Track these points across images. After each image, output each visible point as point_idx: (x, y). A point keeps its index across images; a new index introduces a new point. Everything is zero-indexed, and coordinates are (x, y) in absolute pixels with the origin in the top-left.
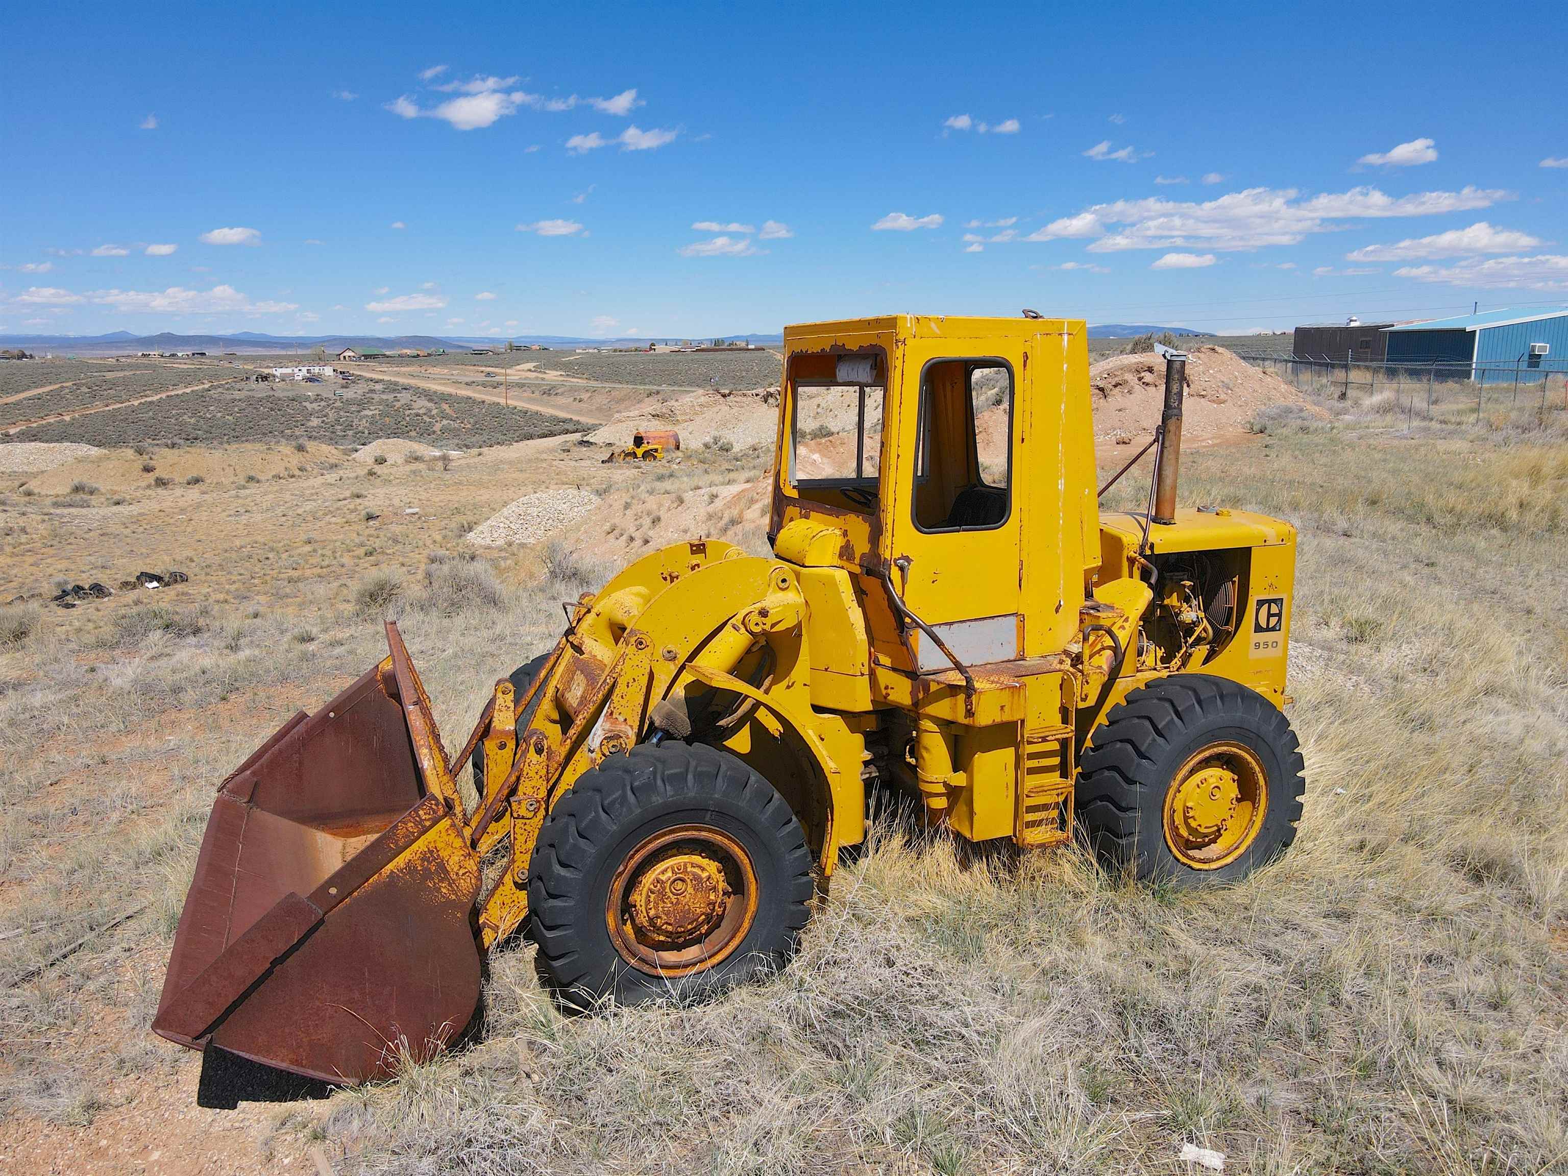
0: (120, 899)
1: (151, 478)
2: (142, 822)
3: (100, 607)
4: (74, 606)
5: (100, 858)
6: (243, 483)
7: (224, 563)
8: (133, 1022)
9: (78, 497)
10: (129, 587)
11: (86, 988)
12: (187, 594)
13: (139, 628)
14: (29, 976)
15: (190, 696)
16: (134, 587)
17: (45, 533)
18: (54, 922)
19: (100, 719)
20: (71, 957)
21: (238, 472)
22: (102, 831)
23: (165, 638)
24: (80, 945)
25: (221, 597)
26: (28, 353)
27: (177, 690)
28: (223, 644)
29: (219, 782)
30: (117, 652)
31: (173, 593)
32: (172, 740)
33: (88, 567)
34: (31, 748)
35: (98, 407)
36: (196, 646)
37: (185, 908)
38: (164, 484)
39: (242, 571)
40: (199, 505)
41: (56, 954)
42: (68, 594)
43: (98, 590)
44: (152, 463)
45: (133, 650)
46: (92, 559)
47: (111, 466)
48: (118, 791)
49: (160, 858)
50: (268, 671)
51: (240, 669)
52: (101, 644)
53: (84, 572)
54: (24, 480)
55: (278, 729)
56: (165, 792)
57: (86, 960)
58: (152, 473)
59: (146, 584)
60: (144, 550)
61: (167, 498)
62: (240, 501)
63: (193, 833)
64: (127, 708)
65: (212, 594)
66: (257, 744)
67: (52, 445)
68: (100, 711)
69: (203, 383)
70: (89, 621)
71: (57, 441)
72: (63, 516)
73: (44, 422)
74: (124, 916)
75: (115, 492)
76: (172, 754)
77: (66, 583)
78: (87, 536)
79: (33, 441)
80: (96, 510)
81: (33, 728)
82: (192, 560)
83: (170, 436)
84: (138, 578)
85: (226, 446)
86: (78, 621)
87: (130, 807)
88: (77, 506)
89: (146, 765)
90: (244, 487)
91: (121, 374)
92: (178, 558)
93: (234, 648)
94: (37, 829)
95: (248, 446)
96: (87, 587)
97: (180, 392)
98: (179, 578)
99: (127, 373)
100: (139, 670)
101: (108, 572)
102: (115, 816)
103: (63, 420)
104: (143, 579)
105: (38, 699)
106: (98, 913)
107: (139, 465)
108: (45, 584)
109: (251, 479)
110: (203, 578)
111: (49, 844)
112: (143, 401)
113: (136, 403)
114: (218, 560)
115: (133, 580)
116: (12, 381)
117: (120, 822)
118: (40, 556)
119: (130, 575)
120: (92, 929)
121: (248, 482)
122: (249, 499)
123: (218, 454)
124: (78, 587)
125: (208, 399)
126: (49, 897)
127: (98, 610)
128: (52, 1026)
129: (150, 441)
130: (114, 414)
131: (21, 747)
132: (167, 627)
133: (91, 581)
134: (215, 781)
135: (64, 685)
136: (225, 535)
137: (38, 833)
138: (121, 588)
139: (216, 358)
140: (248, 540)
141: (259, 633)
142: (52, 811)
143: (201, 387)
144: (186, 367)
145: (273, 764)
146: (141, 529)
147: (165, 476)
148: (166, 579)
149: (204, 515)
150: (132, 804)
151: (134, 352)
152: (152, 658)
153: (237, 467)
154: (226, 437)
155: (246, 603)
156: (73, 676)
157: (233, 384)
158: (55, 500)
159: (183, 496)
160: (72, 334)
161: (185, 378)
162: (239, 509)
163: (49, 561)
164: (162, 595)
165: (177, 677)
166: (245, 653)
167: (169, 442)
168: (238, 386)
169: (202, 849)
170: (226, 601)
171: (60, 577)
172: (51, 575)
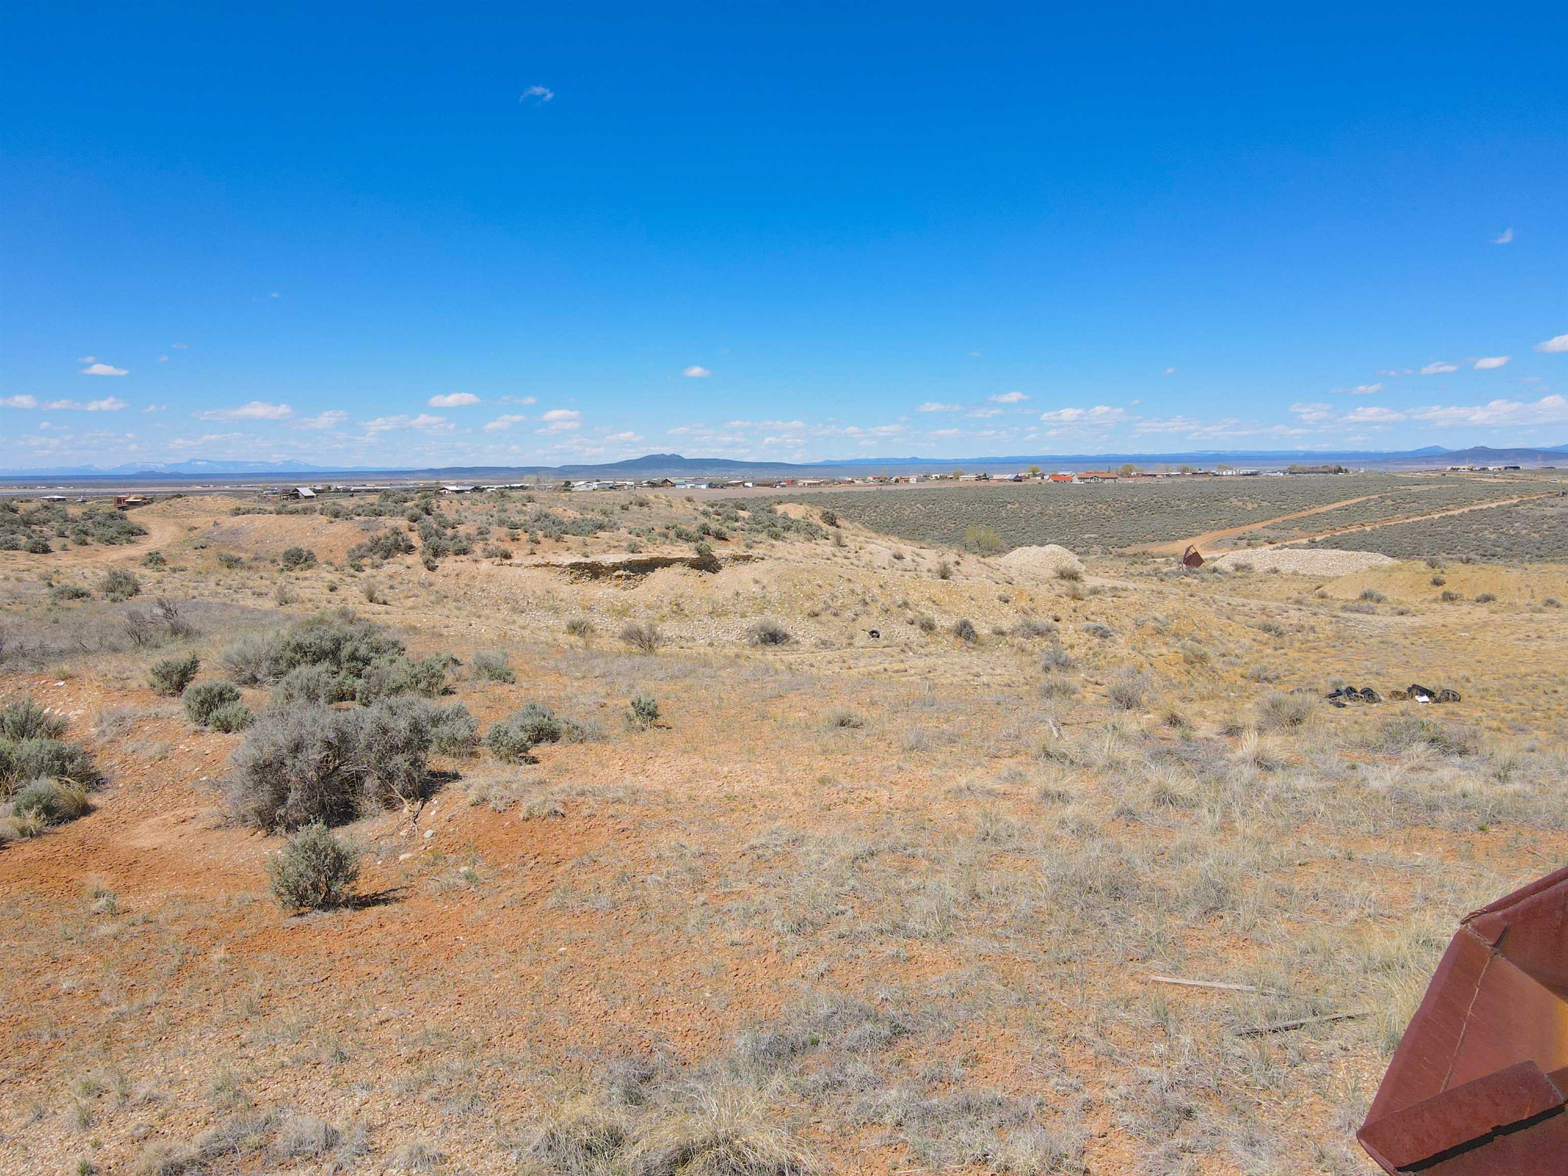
0: (1345, 996)
1: (1439, 591)
2: (1376, 928)
3: (1368, 711)
4: (1344, 706)
5: (1332, 949)
6: (1540, 606)
7: (1503, 689)
8: (1338, 1122)
9: (1365, 604)
10: (1399, 697)
11: (1299, 1068)
12: (1457, 714)
13: (1404, 736)
14: (1254, 1033)
15: (1446, 816)
16: (1404, 698)
17: (1330, 634)
18: (1283, 993)
19: (1353, 815)
20: (1293, 1033)
21: (1535, 594)
22: (1337, 924)
23: (1429, 752)
24: (1302, 1025)
25: (1495, 724)
26: (1343, 468)
27: (1432, 807)
28: (1491, 772)
29: (1464, 915)
30: (1379, 755)
31: (1442, 710)
32: (1420, 857)
33: (1363, 672)
34: (1287, 826)
35: (1399, 520)
36: (1460, 767)
37: (1408, 1032)
38: (1452, 599)
39: (1523, 701)
40: (1486, 624)
41: (1280, 1024)
42: (1341, 694)
43: (1369, 694)
44: (1443, 577)
45: (1394, 757)
46: (1369, 664)
47: (1401, 577)
48: (1359, 890)
49: (1389, 971)
50: (1538, 812)
51: (1506, 802)
52: (1365, 745)
53: (1359, 675)
54: (1321, 583)
55: (1540, 878)
56: (1405, 907)
57: (1304, 1040)
58: (1441, 587)
59: (1416, 697)
60: (1419, 663)
61: (1452, 614)
62: (1533, 625)
63: (1426, 959)
64: (1379, 812)
65: (1484, 719)
66: (1513, 887)
67: (1350, 553)
68: (1355, 809)
69: (1512, 499)
70: (1356, 722)
71: (1356, 550)
72: (1348, 620)
73: (1347, 532)
74: (1345, 1014)
75: (1401, 603)
76: (1418, 871)
77: (1341, 683)
78: (1367, 642)
79: (1334, 548)
80: (1380, 618)
81: (1292, 808)
82: (1468, 680)
83: (1466, 551)
84: (1410, 690)
85: (1526, 565)
86: (1346, 721)
87: (1367, 910)
88: (1363, 612)
89: (1390, 874)
90: (1540, 611)
91: (1426, 488)
92: (1454, 676)
93: (1503, 778)
94: (1282, 902)
95: (1554, 567)
96: (1359, 690)
97: (1485, 507)
98: (1451, 696)
99: (1432, 487)
100: (1398, 778)
101: (1381, 679)
102: (1352, 914)
103: (1364, 531)
104: (1414, 691)
105: (1301, 782)
106: (1322, 1000)
107: (1429, 577)
108: (1322, 680)
109: (1550, 602)
110: (1477, 701)
111: (1289, 919)
112: (1443, 515)
113: (1437, 516)
114: (1496, 685)
115: (1405, 691)
116: (1326, 493)
117: (1356, 921)
118: (1322, 655)
119: (1401, 685)
120: (1314, 1014)
121: (1546, 605)
122: (1545, 625)
123: (1515, 573)
124: (1351, 689)
125: (1514, 515)
126: (1281, 967)
127: (1366, 714)
128: (1265, 1088)
129: (1444, 554)
130: (1412, 527)
131: (1280, 823)
132: (1433, 741)
133: (1364, 685)
134: (1460, 913)
135: (1326, 776)
136: (1510, 660)
137: (1281, 905)
138: (1391, 697)
139: (1529, 471)
140: (1535, 668)
141: (1534, 768)
142: (1297, 889)
143: (1508, 502)
144: (1495, 481)
145: (1530, 914)
146: (1421, 641)
147: (1454, 591)
148: (1438, 696)
149: (1489, 636)
150: (1369, 907)
151: (1444, 467)
152: (1412, 769)
153: (1536, 589)
154: (1529, 556)
155: (1521, 736)
156: (1335, 769)
157: (1546, 500)
158: (1344, 604)
159: (1469, 613)
160: (1386, 449)
161: (1492, 492)
162: (1530, 634)
163: (1329, 660)
164: (1430, 711)
165: (1435, 793)
166: (1514, 786)
167: (1464, 557)
168: (1551, 502)
169: (1435, 978)
170: (1499, 730)
171: (1336, 677)
172: (1329, 674)
